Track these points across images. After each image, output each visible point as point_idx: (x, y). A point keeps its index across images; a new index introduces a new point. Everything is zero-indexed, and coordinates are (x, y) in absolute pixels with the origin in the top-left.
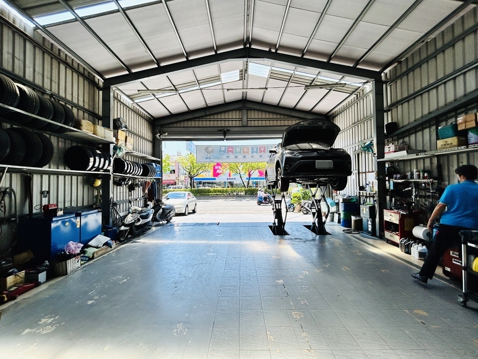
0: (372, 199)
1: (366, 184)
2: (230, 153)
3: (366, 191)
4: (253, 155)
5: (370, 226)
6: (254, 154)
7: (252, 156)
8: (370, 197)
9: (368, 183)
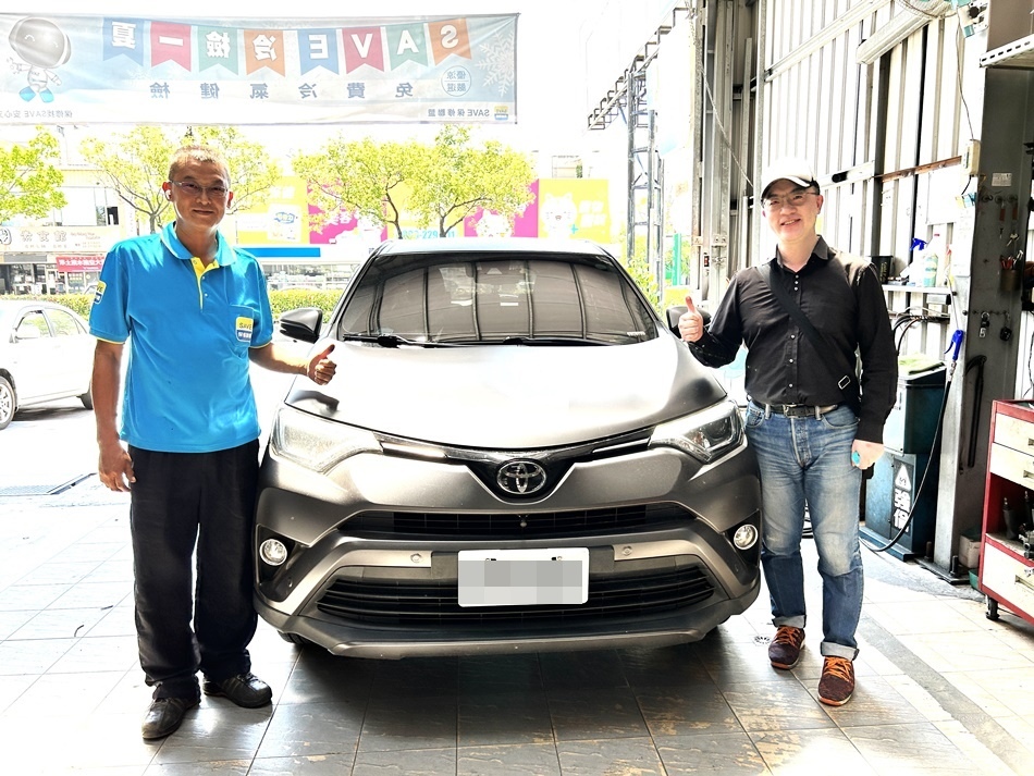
0: (934, 330)
1: (915, 243)
2: (171, 68)
3: (904, 284)
4: (310, 78)
5: (904, 502)
6: (318, 75)
7: (306, 90)
8: (926, 320)
9: (921, 235)
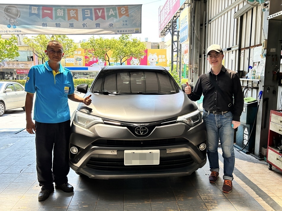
0: (255, 91)
1: (250, 67)
2: (47, 19)
3: (247, 78)
4: (85, 22)
5: (246, 137)
6: (87, 21)
7: (84, 25)
8: (253, 88)
9: (251, 65)
